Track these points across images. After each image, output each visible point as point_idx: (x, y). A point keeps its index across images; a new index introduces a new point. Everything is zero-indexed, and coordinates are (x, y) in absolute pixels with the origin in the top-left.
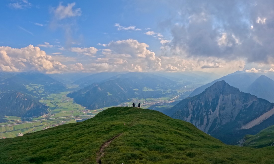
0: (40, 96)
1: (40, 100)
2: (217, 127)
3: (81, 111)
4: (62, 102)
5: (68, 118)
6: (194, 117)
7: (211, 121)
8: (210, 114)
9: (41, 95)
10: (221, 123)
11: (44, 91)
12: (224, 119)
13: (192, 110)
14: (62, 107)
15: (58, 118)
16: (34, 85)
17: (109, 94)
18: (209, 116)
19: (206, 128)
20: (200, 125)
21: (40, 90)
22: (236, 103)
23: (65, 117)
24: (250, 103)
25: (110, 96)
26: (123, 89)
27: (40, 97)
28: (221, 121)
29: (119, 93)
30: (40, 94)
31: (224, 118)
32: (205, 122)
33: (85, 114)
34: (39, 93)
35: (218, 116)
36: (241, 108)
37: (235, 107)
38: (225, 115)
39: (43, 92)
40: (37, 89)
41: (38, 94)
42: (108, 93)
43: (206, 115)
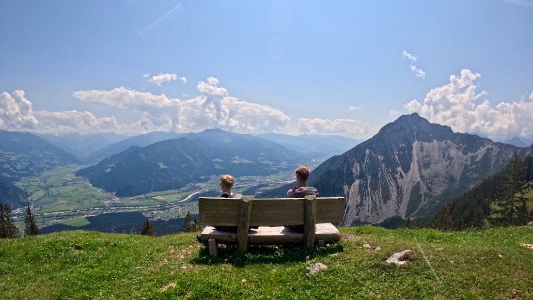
0: (19, 174)
1: (17, 181)
2: (424, 203)
3: (99, 199)
4: (61, 184)
5: (69, 214)
6: (366, 184)
7: (405, 190)
8: (399, 176)
9: (20, 172)
10: (432, 193)
11: (26, 165)
12: (435, 184)
13: (358, 169)
14: (60, 194)
15: (48, 214)
16: (8, 153)
17: (162, 166)
18: (398, 180)
19: (398, 206)
20: (384, 201)
21: (20, 163)
22: (451, 155)
23: (62, 212)
24: (481, 152)
25: (163, 170)
26: (191, 159)
27: (17, 176)
28: (429, 189)
29: (183, 165)
30: (18, 170)
31: (435, 182)
32: (394, 195)
33: (107, 206)
34: (15, 169)
35: (418, 179)
36: (465, 162)
37: (451, 162)
38: (435, 177)
39: (24, 167)
40: (12, 161)
41: (14, 171)
42: (159, 163)
43: (392, 180)
